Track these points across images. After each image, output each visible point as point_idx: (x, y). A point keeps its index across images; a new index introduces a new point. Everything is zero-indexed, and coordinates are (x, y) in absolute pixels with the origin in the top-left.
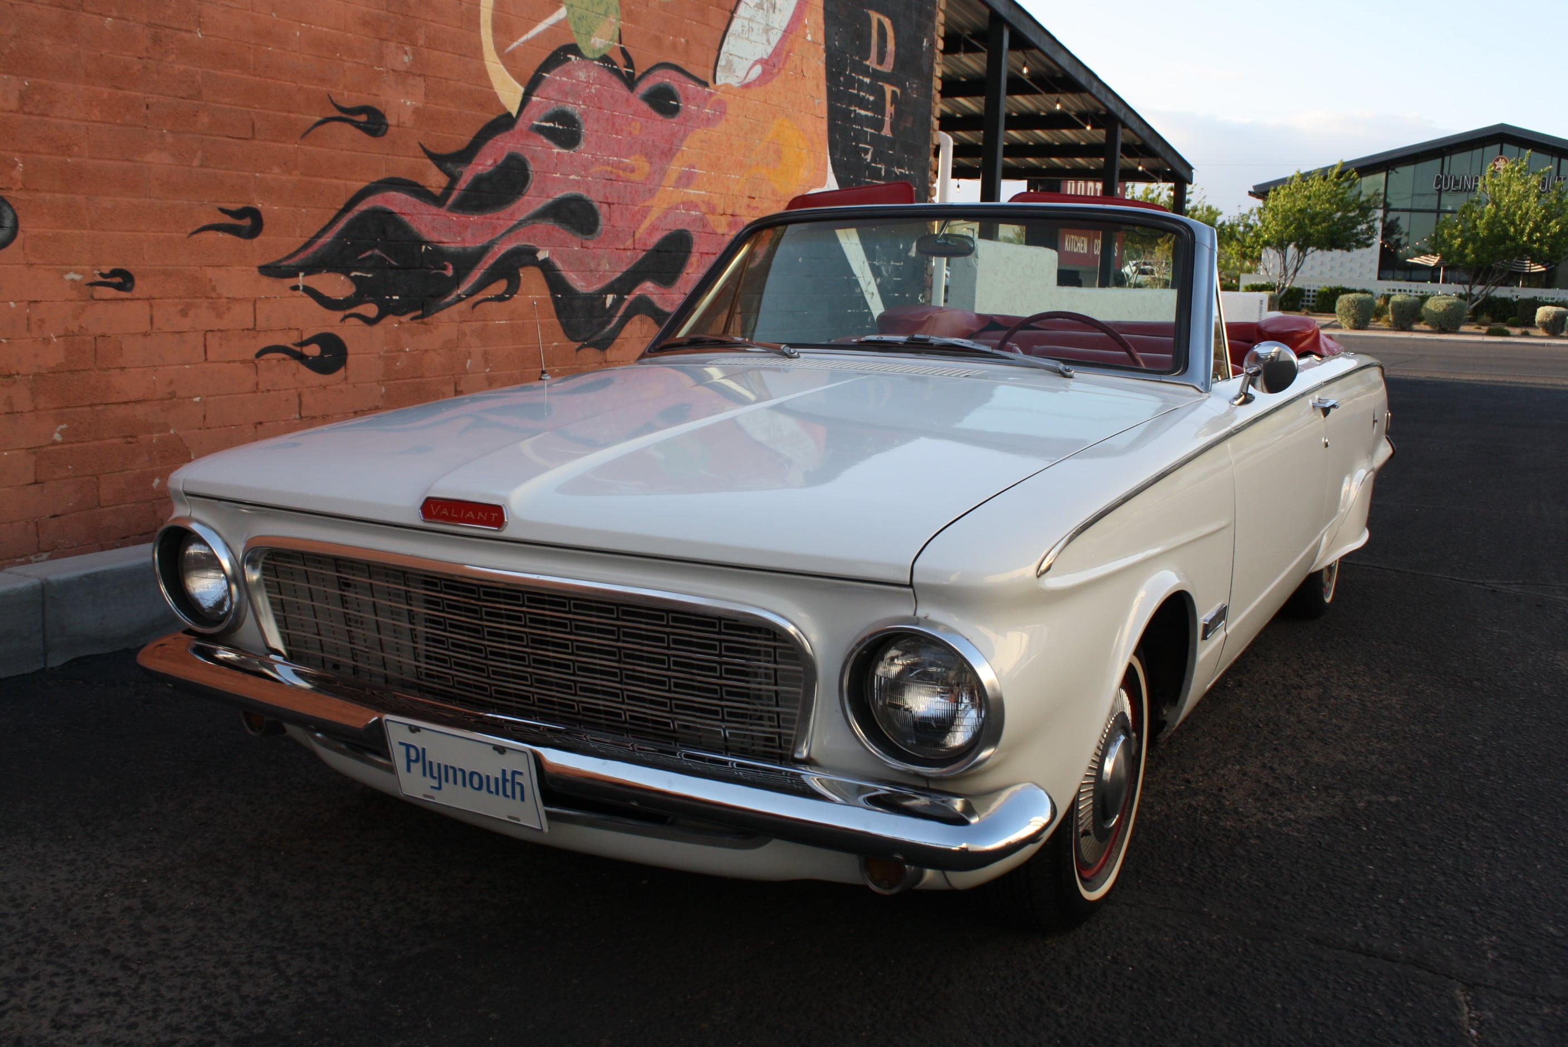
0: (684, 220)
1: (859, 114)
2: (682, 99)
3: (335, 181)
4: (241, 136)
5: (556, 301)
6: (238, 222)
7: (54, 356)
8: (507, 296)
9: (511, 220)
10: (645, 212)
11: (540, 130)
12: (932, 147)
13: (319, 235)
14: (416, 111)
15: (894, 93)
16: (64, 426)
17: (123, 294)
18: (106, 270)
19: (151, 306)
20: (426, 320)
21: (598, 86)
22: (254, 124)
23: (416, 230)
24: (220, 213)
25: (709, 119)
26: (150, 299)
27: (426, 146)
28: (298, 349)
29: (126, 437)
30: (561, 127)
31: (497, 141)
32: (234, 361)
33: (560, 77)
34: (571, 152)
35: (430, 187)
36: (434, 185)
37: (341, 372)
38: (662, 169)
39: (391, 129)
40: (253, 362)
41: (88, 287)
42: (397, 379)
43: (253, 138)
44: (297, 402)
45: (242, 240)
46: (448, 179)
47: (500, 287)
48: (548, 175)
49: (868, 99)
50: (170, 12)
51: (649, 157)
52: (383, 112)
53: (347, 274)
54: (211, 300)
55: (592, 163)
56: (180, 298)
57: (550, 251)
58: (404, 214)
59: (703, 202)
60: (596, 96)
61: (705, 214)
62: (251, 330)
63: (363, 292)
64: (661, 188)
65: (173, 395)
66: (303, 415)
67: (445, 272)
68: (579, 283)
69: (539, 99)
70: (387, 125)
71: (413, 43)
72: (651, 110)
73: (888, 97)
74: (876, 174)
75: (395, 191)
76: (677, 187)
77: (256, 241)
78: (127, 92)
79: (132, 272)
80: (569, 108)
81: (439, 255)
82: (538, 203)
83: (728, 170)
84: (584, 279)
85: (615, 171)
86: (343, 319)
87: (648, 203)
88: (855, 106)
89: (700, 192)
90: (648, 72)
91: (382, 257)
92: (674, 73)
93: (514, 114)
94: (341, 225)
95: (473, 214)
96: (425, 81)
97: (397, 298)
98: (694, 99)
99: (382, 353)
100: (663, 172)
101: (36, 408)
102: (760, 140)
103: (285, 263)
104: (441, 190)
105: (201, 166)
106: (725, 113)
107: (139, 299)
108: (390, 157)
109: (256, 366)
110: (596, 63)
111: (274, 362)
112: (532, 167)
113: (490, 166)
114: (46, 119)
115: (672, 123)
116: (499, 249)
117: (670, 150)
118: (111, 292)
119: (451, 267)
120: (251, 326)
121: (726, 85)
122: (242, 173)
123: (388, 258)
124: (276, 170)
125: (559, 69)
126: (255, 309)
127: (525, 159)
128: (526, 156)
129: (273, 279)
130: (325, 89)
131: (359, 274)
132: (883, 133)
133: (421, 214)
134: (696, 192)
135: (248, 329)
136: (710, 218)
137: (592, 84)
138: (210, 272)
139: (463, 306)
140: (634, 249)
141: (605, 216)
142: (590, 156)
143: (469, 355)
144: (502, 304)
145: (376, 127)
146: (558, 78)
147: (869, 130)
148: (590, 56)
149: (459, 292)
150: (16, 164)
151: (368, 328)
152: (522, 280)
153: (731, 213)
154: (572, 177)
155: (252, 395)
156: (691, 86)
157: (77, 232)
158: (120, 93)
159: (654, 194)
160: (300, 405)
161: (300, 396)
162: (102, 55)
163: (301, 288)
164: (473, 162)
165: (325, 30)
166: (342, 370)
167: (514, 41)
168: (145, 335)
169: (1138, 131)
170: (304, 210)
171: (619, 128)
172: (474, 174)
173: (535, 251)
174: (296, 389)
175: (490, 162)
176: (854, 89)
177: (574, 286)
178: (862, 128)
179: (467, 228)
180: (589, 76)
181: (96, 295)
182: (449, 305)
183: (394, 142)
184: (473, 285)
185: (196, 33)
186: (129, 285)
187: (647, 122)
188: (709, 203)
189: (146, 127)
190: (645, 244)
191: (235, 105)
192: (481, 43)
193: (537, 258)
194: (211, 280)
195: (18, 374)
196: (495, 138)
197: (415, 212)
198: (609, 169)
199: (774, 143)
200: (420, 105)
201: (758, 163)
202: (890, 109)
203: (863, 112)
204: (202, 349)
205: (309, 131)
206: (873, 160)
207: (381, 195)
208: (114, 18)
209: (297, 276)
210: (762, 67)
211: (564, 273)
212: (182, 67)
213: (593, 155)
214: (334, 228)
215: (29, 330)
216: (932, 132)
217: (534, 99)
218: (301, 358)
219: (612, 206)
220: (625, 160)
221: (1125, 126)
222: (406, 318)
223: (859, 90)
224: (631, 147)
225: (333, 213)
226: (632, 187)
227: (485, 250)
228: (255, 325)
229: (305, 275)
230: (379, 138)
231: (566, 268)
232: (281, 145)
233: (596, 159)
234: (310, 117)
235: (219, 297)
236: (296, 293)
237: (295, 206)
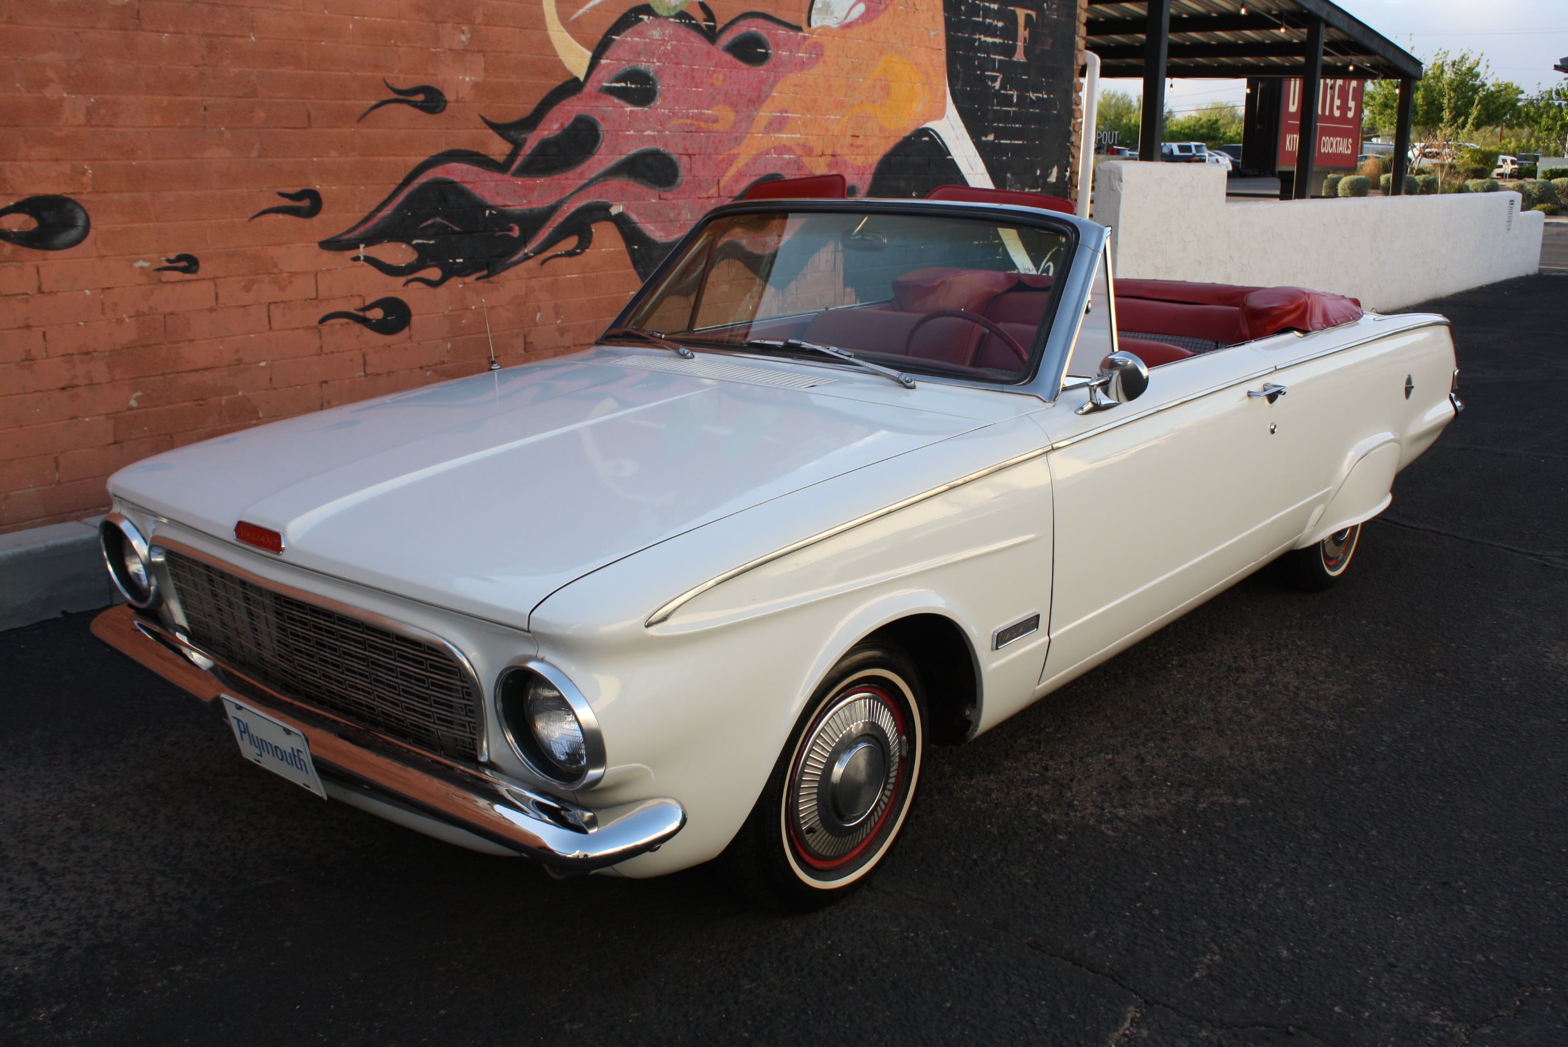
0: (775, 165)
1: (985, 42)
2: (771, 44)
3: (393, 158)
4: (297, 126)
5: (632, 253)
6: (297, 204)
7: (128, 334)
8: (578, 251)
9: (581, 179)
10: (731, 160)
11: (610, 91)
12: (1077, 68)
13: (378, 210)
14: (476, 86)
15: (1028, 17)
16: (139, 394)
17: (188, 276)
18: (172, 256)
19: (216, 285)
20: (492, 279)
21: (674, 43)
22: (309, 114)
23: (479, 196)
24: (279, 197)
25: (803, 62)
26: (214, 279)
27: (488, 118)
28: (361, 314)
29: (197, 400)
30: (633, 86)
31: (563, 105)
32: (297, 329)
33: (632, 38)
34: (646, 109)
35: (494, 155)
36: (497, 153)
37: (406, 332)
38: (749, 117)
39: (449, 106)
40: (317, 328)
41: (155, 272)
42: (463, 335)
43: (310, 126)
44: (361, 361)
45: (301, 220)
46: (512, 146)
47: (571, 243)
48: (621, 133)
49: (996, 25)
50: (224, 21)
51: (734, 106)
52: (439, 88)
53: (409, 243)
54: (273, 276)
55: (670, 118)
56: (243, 275)
57: (624, 206)
58: (466, 182)
59: (798, 145)
60: (672, 51)
61: (799, 157)
62: (314, 299)
63: (425, 257)
64: (749, 135)
65: (239, 361)
66: (367, 372)
67: (511, 234)
68: (656, 233)
69: (608, 61)
70: (446, 102)
71: (470, 22)
72: (735, 61)
73: (1021, 21)
74: (1007, 101)
75: (456, 162)
76: (768, 133)
77: (315, 219)
78: (186, 98)
79: (197, 256)
80: (642, 67)
81: (504, 218)
82: (610, 161)
83: (827, 111)
84: (663, 229)
85: (695, 123)
86: (406, 284)
87: (734, 151)
88: (980, 34)
89: (794, 136)
90: (732, 23)
91: (444, 225)
92: (761, 22)
93: (582, 78)
94: (401, 198)
95: (539, 177)
96: (484, 56)
97: (461, 260)
98: (785, 45)
99: (446, 312)
100: (751, 120)
101: (113, 380)
102: (865, 78)
103: (345, 237)
104: (504, 157)
105: (259, 156)
106: (822, 55)
107: (204, 279)
108: (449, 131)
109: (320, 331)
110: (672, 20)
111: (338, 327)
112: (602, 127)
113: (557, 130)
114: (111, 129)
115: (761, 71)
116: (568, 208)
117: (759, 97)
118: (177, 275)
119: (517, 228)
120: (313, 296)
121: (823, 27)
122: (299, 159)
123: (450, 225)
124: (333, 153)
125: (630, 30)
126: (316, 281)
127: (594, 120)
128: (596, 118)
129: (334, 252)
130: (380, 74)
131: (420, 241)
132: (1015, 59)
133: (484, 181)
134: (789, 136)
135: (310, 299)
136: (806, 160)
137: (668, 41)
138: (271, 251)
139: (530, 263)
140: (719, 196)
141: (685, 167)
142: (667, 111)
143: (539, 309)
144: (573, 259)
145: (434, 104)
146: (629, 39)
147: (997, 57)
148: (665, 14)
149: (526, 251)
150: (86, 171)
151: (431, 290)
152: (595, 236)
153: (830, 153)
154: (647, 133)
155: (316, 357)
156: (782, 32)
157: (144, 225)
158: (179, 99)
159: (741, 142)
160: (365, 364)
161: (364, 356)
162: (160, 68)
163: (362, 258)
164: (539, 128)
165: (379, 19)
166: (407, 329)
167: (579, 8)
168: (211, 310)
169: (1346, 29)
170: (362, 188)
171: (699, 81)
172: (540, 139)
173: (609, 206)
174: (361, 350)
175: (556, 126)
176: (979, 17)
177: (652, 237)
178: (988, 55)
179: (533, 190)
180: (663, 34)
181: (164, 279)
182: (516, 263)
183: (453, 117)
184: (542, 243)
185: (250, 37)
186: (194, 268)
187: (731, 72)
188: (804, 146)
189: (205, 127)
190: (732, 191)
191: (290, 98)
192: (543, 15)
193: (610, 213)
194: (272, 258)
195: (95, 351)
196: (561, 103)
197: (478, 180)
198: (689, 121)
199: (881, 80)
200: (480, 79)
201: (862, 102)
202: (1023, 33)
203: (989, 40)
204: (266, 319)
205: (366, 114)
206: (1003, 86)
207: (441, 167)
208: (170, 33)
209: (358, 247)
210: (866, 5)
211: (641, 226)
212: (237, 70)
213: (670, 110)
214: (394, 201)
215: (103, 313)
216: (1076, 52)
217: (603, 62)
218: (364, 321)
219: (692, 157)
220: (706, 112)
221: (1328, 25)
222: (470, 279)
223: (984, 18)
224: (713, 98)
225: (392, 188)
226: (715, 137)
227: (553, 210)
228: (317, 294)
229: (367, 246)
230: (438, 115)
231: (642, 221)
232: (336, 130)
233: (674, 114)
234: (365, 102)
235: (281, 272)
236: (357, 263)
237: (353, 184)
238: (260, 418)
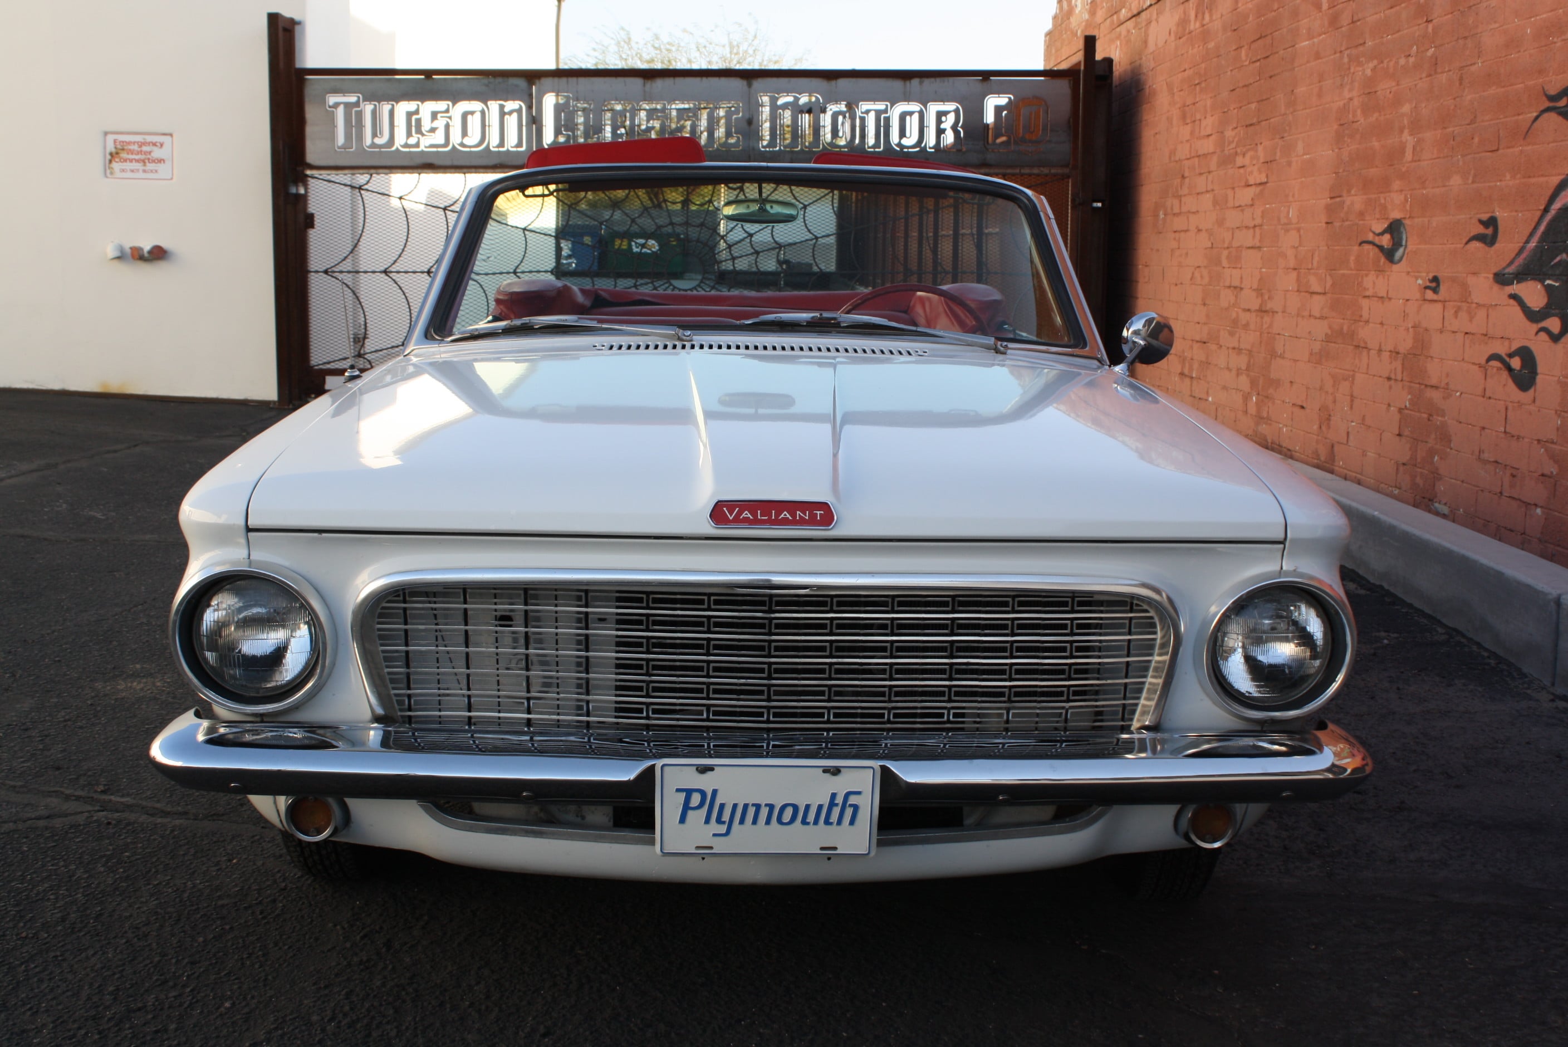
3: (1541, 180)
4: (1494, 149)
6: (1486, 232)
7: (1409, 341)
13: (1527, 242)
16: (1409, 396)
17: (1435, 297)
18: (1431, 276)
19: (1444, 307)
22: (1499, 134)
24: (1478, 224)
26: (1445, 301)
28: (1507, 359)
32: (1476, 364)
37: (1532, 392)
40: (1485, 367)
41: (1424, 290)
43: (1497, 150)
44: (1504, 415)
45: (1487, 248)
53: (1542, 282)
54: (1468, 305)
56: (1456, 301)
62: (1486, 335)
63: (1551, 303)
65: (1447, 386)
66: (1507, 430)
77: (1493, 248)
78: (1448, 130)
79: (1440, 279)
86: (1537, 333)
94: (1542, 228)
99: (1561, 378)
101: (1403, 379)
103: (1507, 271)
105: (1473, 182)
107: (1440, 301)
109: (1485, 371)
111: (1495, 370)
114: (1420, 163)
118: (1429, 294)
120: (1485, 333)
122: (1491, 184)
124: (1508, 177)
126: (1489, 316)
129: (1500, 286)
130: (1541, 81)
131: (1550, 282)
135: (1483, 335)
138: (1471, 280)
150: (1409, 199)
151: (1552, 344)
155: (1481, 399)
157: (1423, 246)
158: (1445, 131)
160: (1505, 420)
161: (1507, 409)
162: (1440, 105)
163: (1514, 297)
165: (1544, 16)
166: (1532, 390)
168: (1441, 331)
170: (1520, 215)
174: (1505, 401)
181: (1426, 297)
186: (1437, 289)
189: (1452, 156)
191: (1491, 120)
194: (1469, 286)
195: (1400, 352)
204: (1464, 349)
205: (1528, 132)
208: (1446, 72)
209: (1514, 283)
212: (1469, 98)
214: (1538, 232)
218: (1510, 369)
225: (1538, 214)
228: (1487, 330)
229: (1517, 283)
232: (1511, 150)
234: (1529, 115)
235: (1472, 303)
236: (1512, 302)
237: (1516, 211)
238: (1451, 449)
